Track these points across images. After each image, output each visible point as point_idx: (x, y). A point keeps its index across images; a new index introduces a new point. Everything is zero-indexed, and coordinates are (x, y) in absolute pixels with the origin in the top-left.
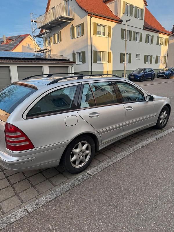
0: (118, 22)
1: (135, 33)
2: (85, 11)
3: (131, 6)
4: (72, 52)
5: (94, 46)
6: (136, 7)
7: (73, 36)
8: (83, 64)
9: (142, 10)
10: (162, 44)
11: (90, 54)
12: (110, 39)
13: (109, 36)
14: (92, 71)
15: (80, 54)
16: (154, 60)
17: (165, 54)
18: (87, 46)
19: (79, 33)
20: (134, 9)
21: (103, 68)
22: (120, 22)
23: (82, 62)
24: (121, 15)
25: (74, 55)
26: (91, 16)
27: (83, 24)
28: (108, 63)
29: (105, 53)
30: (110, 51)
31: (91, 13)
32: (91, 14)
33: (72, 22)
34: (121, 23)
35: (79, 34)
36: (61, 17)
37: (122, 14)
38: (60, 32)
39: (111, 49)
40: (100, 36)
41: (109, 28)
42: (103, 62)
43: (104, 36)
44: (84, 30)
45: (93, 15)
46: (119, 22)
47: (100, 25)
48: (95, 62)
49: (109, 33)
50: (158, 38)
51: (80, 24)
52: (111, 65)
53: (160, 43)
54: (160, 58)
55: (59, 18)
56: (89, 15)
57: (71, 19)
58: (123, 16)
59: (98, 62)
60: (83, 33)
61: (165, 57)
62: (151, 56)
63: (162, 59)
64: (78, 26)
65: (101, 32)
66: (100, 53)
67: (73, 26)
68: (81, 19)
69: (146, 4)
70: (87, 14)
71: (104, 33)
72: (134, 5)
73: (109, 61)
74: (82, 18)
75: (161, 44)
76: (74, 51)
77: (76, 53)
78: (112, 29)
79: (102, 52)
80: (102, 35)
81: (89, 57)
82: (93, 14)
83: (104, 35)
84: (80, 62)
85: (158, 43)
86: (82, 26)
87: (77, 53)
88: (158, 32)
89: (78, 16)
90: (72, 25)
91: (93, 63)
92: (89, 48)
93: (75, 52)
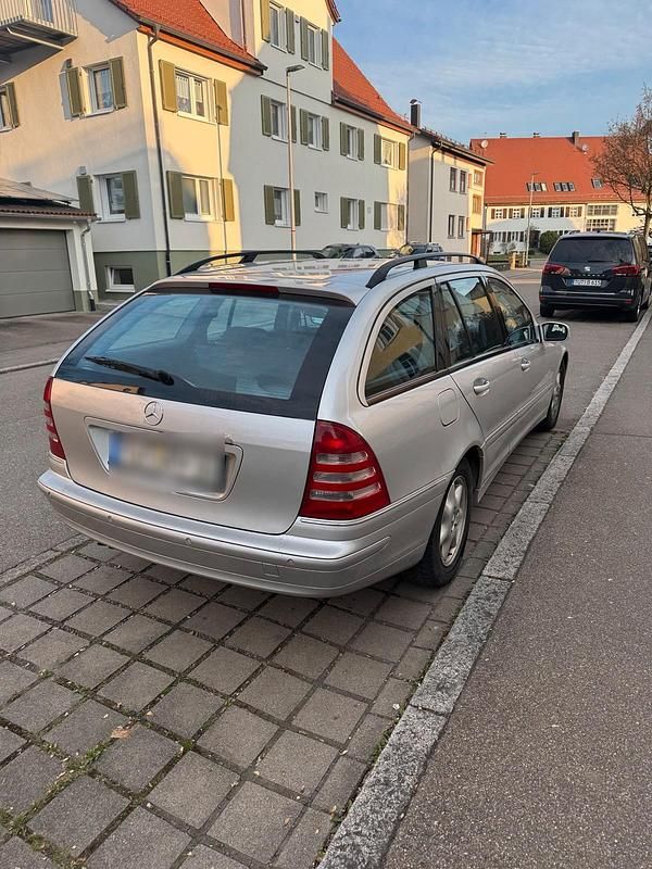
0: (248, 68)
1: (308, 117)
2: (127, 11)
3: (289, 14)
4: (73, 174)
5: (168, 153)
6: (304, 23)
7: (76, 109)
8: (128, 222)
9: (324, 34)
10: (388, 159)
11: (156, 185)
12: (225, 130)
13: (221, 120)
14: (168, 252)
15: (108, 181)
16: (369, 218)
17: (402, 199)
18: (144, 151)
19: (100, 98)
20: (297, 27)
21: (208, 241)
22: (256, 69)
23: (121, 212)
24: (257, 47)
25: (84, 183)
26: (149, 35)
27: (118, 63)
28: (225, 220)
29: (210, 181)
30: (227, 176)
31: (150, 23)
32: (152, 28)
33: (67, 51)
34: (259, 73)
35: (101, 103)
36: (21, 25)
37: (259, 42)
38: (12, 85)
39: (230, 170)
40: (188, 115)
41: (220, 87)
42: (205, 218)
43: (200, 118)
44: (123, 89)
45: (161, 31)
46: (255, 72)
47: (184, 74)
48: (178, 215)
49: (219, 108)
50: (378, 139)
51: (106, 63)
52: (234, 227)
53: (383, 160)
54: (386, 210)
55: (9, 26)
56: (143, 28)
57: (61, 38)
58: (263, 48)
59: (188, 216)
60: (120, 100)
61: (400, 209)
62: (362, 203)
63: (391, 213)
64: (94, 70)
65: (189, 101)
66: (190, 184)
67: (74, 65)
68: (107, 42)
69: (334, 16)
70: (138, 26)
71: (200, 105)
72: (298, 13)
73: (227, 216)
74: (115, 38)
75: (386, 162)
76: (82, 168)
77: (93, 178)
78: (230, 92)
79: (197, 180)
80: (194, 115)
81: (151, 195)
82: (158, 27)
83: (201, 113)
84: (112, 212)
85: (377, 159)
86: (113, 71)
87: (97, 176)
88: (376, 118)
89: (93, 28)
90: (69, 61)
91: (171, 217)
92: (153, 158)
93: (91, 173)
